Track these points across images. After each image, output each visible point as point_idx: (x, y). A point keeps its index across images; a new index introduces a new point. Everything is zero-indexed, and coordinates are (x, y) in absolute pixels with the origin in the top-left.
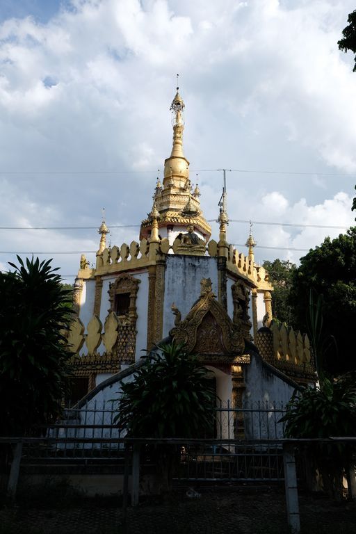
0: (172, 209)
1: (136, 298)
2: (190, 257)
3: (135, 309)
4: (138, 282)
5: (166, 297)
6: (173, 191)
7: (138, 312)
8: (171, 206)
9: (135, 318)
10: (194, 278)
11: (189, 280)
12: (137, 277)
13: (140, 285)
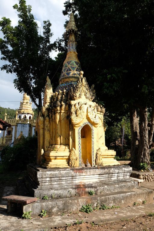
0: (23, 109)
1: (12, 132)
2: (23, 124)
3: (12, 134)
4: (13, 128)
5: (17, 133)
6: (24, 104)
7: (13, 135)
8: (23, 108)
9: (12, 136)
10: (23, 129)
11: (22, 129)
12: (13, 127)
13: (13, 129)
